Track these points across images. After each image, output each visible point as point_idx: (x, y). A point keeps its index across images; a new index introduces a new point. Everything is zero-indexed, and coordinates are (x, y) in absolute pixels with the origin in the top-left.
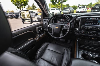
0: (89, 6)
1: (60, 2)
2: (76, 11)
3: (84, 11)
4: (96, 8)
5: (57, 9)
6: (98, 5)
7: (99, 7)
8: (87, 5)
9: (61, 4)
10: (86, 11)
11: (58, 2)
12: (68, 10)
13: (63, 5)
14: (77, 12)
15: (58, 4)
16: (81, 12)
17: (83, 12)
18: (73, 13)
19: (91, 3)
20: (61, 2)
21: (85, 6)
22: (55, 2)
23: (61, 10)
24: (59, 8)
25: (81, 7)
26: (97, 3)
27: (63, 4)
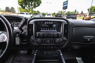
1: (30, 7)
4: (58, 16)
5: (27, 14)
11: (28, 7)
12: (39, 15)
15: (28, 9)
19: (55, 13)
20: (31, 7)
22: (24, 6)
23: (32, 15)
24: (29, 12)
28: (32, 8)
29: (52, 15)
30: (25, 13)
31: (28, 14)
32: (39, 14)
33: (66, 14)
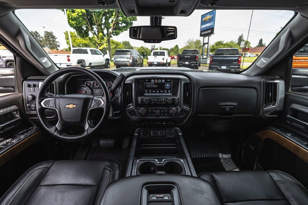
0: (174, 51)
1: (103, 33)
2: (149, 61)
3: (165, 62)
4: (186, 57)
5: (94, 53)
6: (187, 52)
7: (189, 57)
8: (169, 48)
9: (106, 38)
10: (169, 61)
11: (97, 33)
12: (129, 56)
13: (113, 43)
14: (151, 64)
15: (98, 37)
16: (159, 64)
17: (164, 65)
18: (141, 65)
19: (177, 46)
20: (105, 32)
21: (166, 52)
22: (85, 29)
23: (107, 56)
24: (101, 48)
25: (157, 52)
26: (187, 47)
27: (111, 38)
28: (109, 35)
29: (169, 55)
30: (88, 49)
31: (96, 54)
32: (128, 51)
33: (212, 50)
